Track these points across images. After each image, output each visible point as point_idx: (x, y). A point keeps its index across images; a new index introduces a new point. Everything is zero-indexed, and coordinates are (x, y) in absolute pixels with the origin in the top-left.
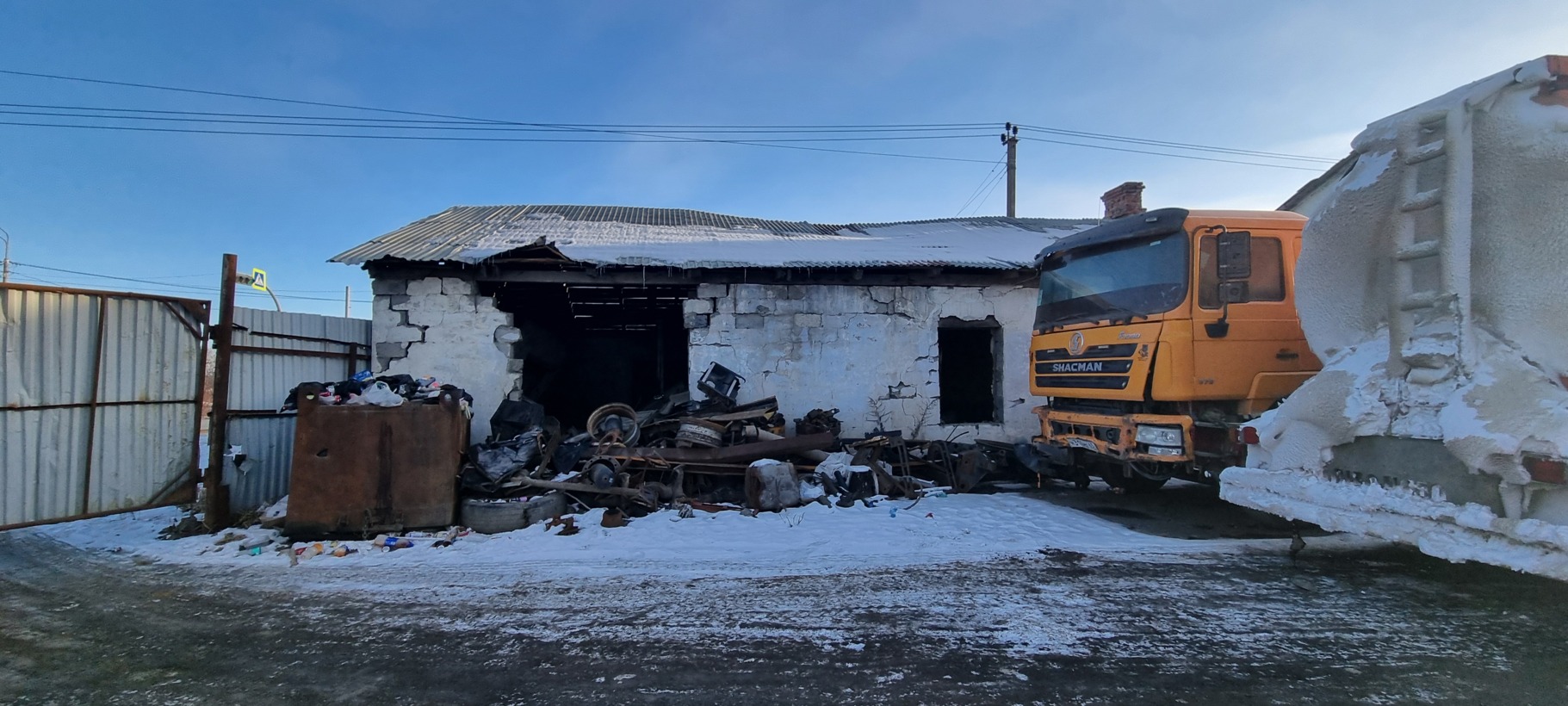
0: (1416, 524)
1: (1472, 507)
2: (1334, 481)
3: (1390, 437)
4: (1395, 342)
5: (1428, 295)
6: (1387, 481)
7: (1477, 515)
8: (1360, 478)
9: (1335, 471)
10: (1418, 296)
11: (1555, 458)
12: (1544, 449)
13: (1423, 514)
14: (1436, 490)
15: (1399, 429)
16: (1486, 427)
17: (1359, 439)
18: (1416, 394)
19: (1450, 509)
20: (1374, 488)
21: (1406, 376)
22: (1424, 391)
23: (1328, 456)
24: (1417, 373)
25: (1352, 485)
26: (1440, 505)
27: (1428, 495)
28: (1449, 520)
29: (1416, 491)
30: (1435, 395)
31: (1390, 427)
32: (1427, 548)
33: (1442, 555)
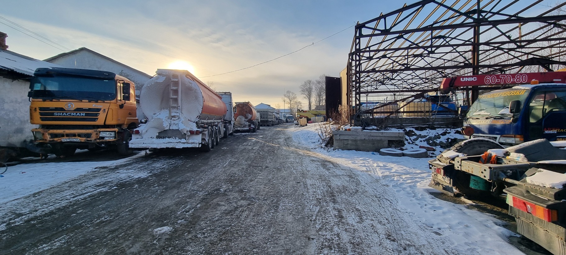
0: (174, 144)
1: (183, 139)
2: (158, 139)
3: (170, 130)
4: (170, 113)
5: (175, 105)
6: (169, 137)
7: (183, 140)
8: (164, 138)
9: (158, 137)
10: (174, 105)
11: (193, 131)
12: (192, 130)
13: (176, 142)
14: (177, 138)
15: (171, 128)
16: (186, 127)
17: (164, 130)
18: (173, 122)
19: (180, 140)
20: (167, 139)
21: (171, 119)
22: (174, 121)
23: (158, 134)
24: (173, 118)
25: (162, 139)
26: (178, 140)
27: (176, 139)
28: (180, 142)
29: (174, 138)
30: (176, 122)
31: (169, 128)
32: (177, 147)
33: (179, 148)
